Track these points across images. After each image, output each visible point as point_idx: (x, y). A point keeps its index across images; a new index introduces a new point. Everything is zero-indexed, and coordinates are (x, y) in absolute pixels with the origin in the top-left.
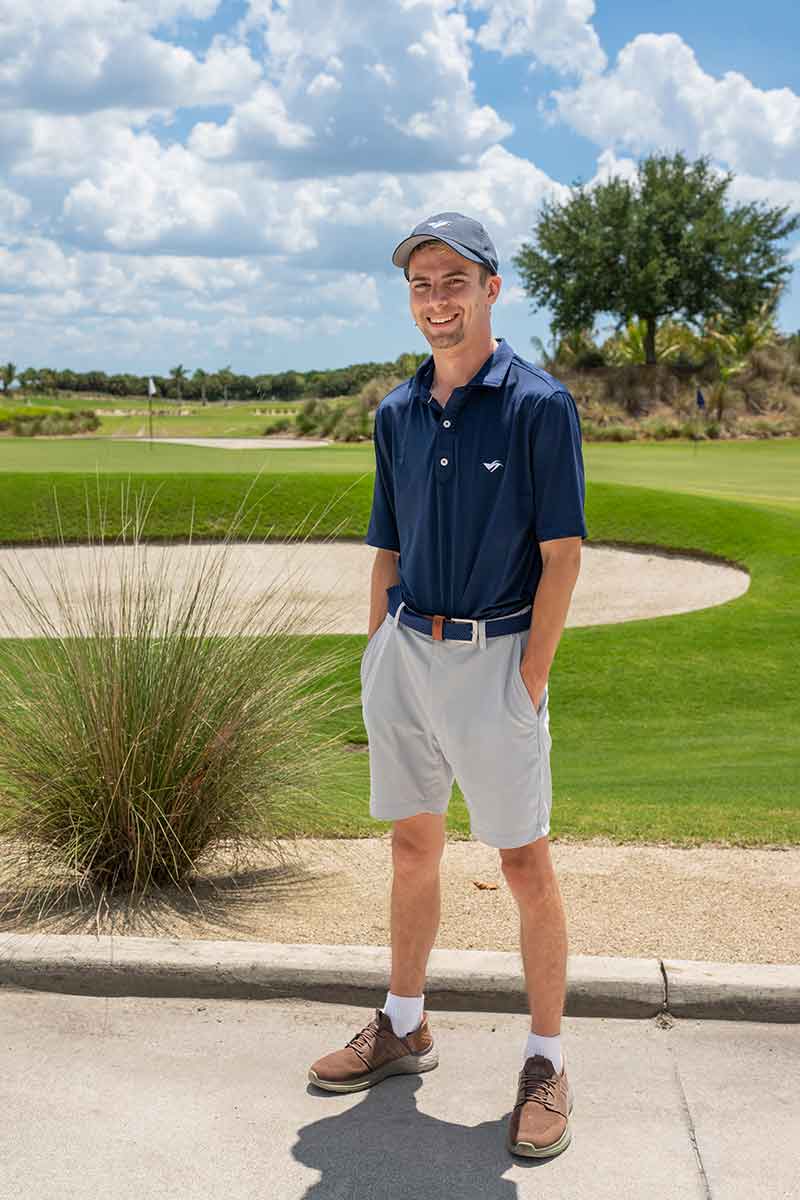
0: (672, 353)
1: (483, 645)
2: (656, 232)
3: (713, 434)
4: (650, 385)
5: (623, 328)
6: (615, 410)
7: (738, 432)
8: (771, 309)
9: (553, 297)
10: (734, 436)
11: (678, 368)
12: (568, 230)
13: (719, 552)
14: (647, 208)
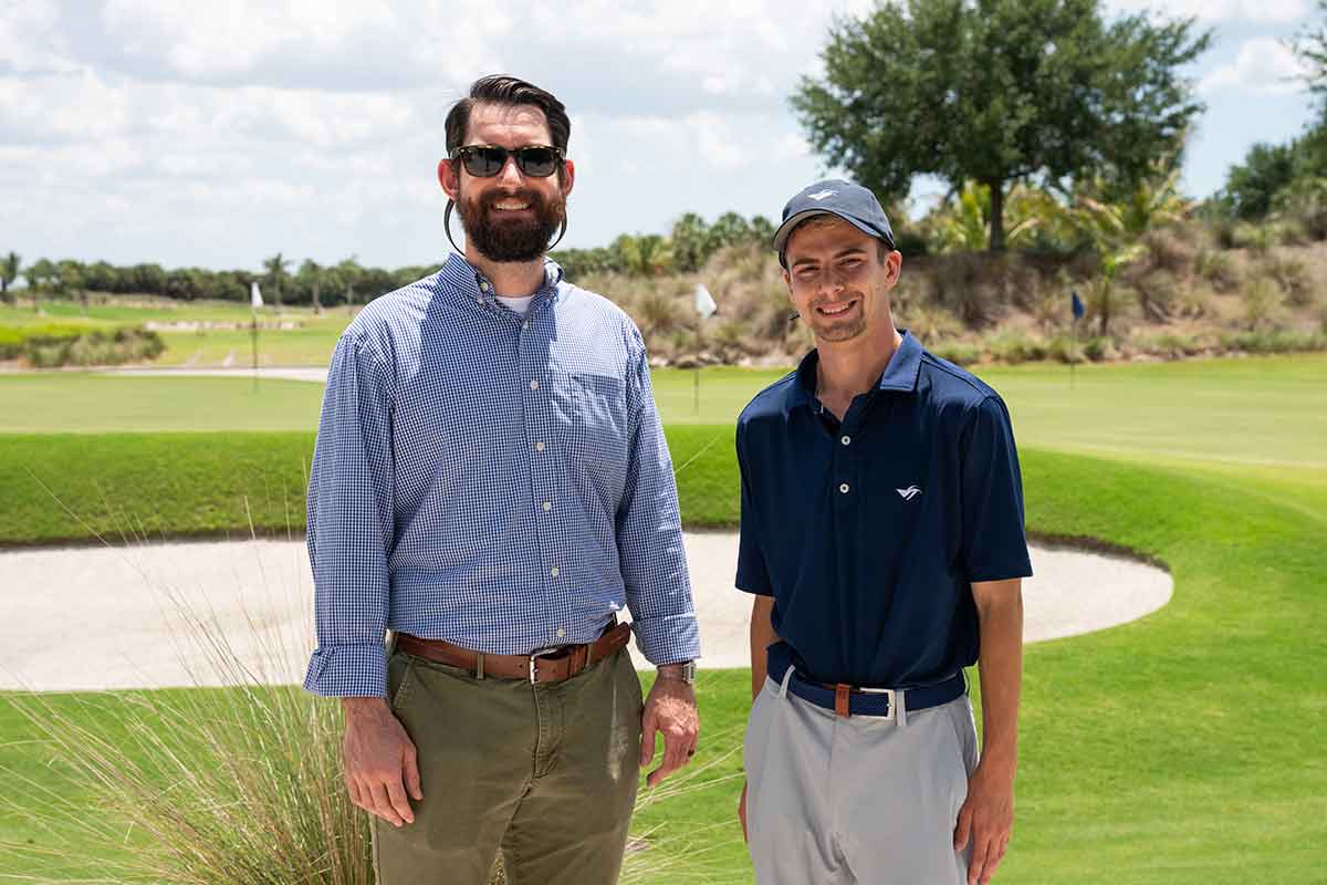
0: (1027, 232)
1: (902, 721)
2: (1001, 56)
3: (1095, 355)
4: (998, 282)
5: (955, 198)
6: (945, 320)
7: (1133, 350)
8: (1173, 164)
9: (849, 153)
10: (1126, 357)
11: (1037, 256)
12: (871, 56)
13: (1124, 541)
14: (987, 21)
